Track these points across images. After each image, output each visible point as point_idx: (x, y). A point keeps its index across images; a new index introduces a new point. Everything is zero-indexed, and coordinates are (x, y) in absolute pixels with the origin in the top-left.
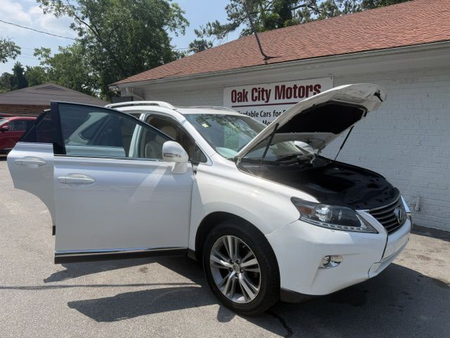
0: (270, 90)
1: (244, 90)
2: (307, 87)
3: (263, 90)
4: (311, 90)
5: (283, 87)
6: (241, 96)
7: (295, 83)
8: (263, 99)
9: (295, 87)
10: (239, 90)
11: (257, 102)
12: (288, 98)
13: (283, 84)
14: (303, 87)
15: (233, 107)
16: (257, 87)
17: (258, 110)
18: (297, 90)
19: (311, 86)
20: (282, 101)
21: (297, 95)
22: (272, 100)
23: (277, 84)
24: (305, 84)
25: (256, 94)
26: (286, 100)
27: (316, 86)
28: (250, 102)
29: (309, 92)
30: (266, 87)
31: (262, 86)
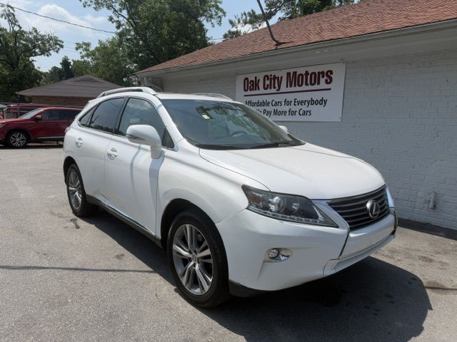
0: (282, 77)
1: (256, 78)
2: (319, 73)
3: (275, 78)
4: (323, 77)
5: (295, 73)
6: (253, 85)
7: (307, 69)
8: (275, 88)
9: (307, 73)
10: (251, 78)
11: (269, 91)
12: (299, 86)
13: (295, 70)
14: (314, 73)
15: (245, 96)
16: (268, 74)
17: (269, 99)
18: (309, 76)
19: (323, 72)
20: (293, 89)
21: (309, 83)
22: (283, 88)
23: (288, 71)
24: (317, 69)
25: (268, 82)
26: (298, 88)
27: (328, 71)
28: (262, 91)
29: (321, 79)
30: (278, 74)
31: (273, 73)
